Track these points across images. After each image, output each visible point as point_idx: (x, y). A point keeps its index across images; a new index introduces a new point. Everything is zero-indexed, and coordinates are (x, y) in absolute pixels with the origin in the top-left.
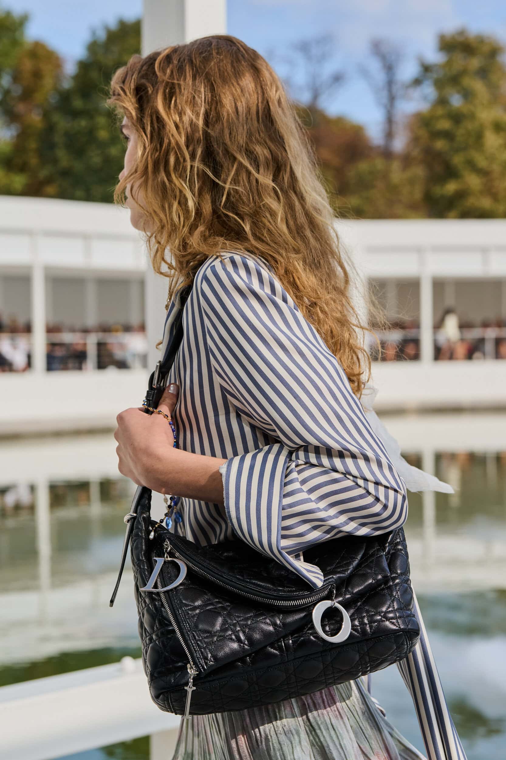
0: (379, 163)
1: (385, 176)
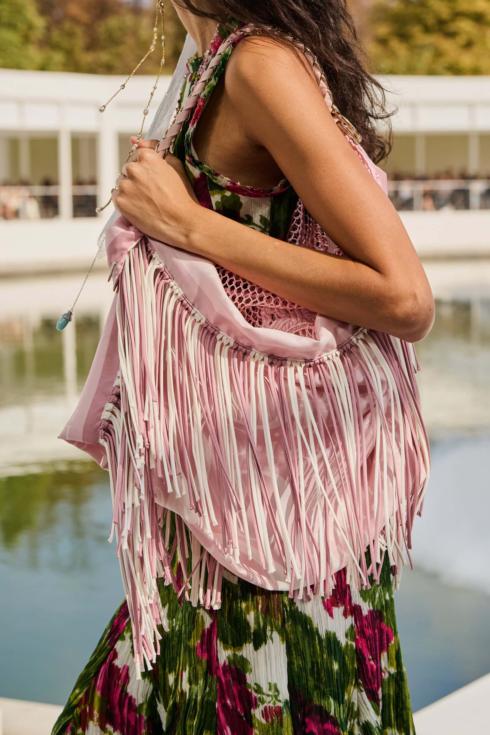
0: (129, 20)
1: (135, 32)
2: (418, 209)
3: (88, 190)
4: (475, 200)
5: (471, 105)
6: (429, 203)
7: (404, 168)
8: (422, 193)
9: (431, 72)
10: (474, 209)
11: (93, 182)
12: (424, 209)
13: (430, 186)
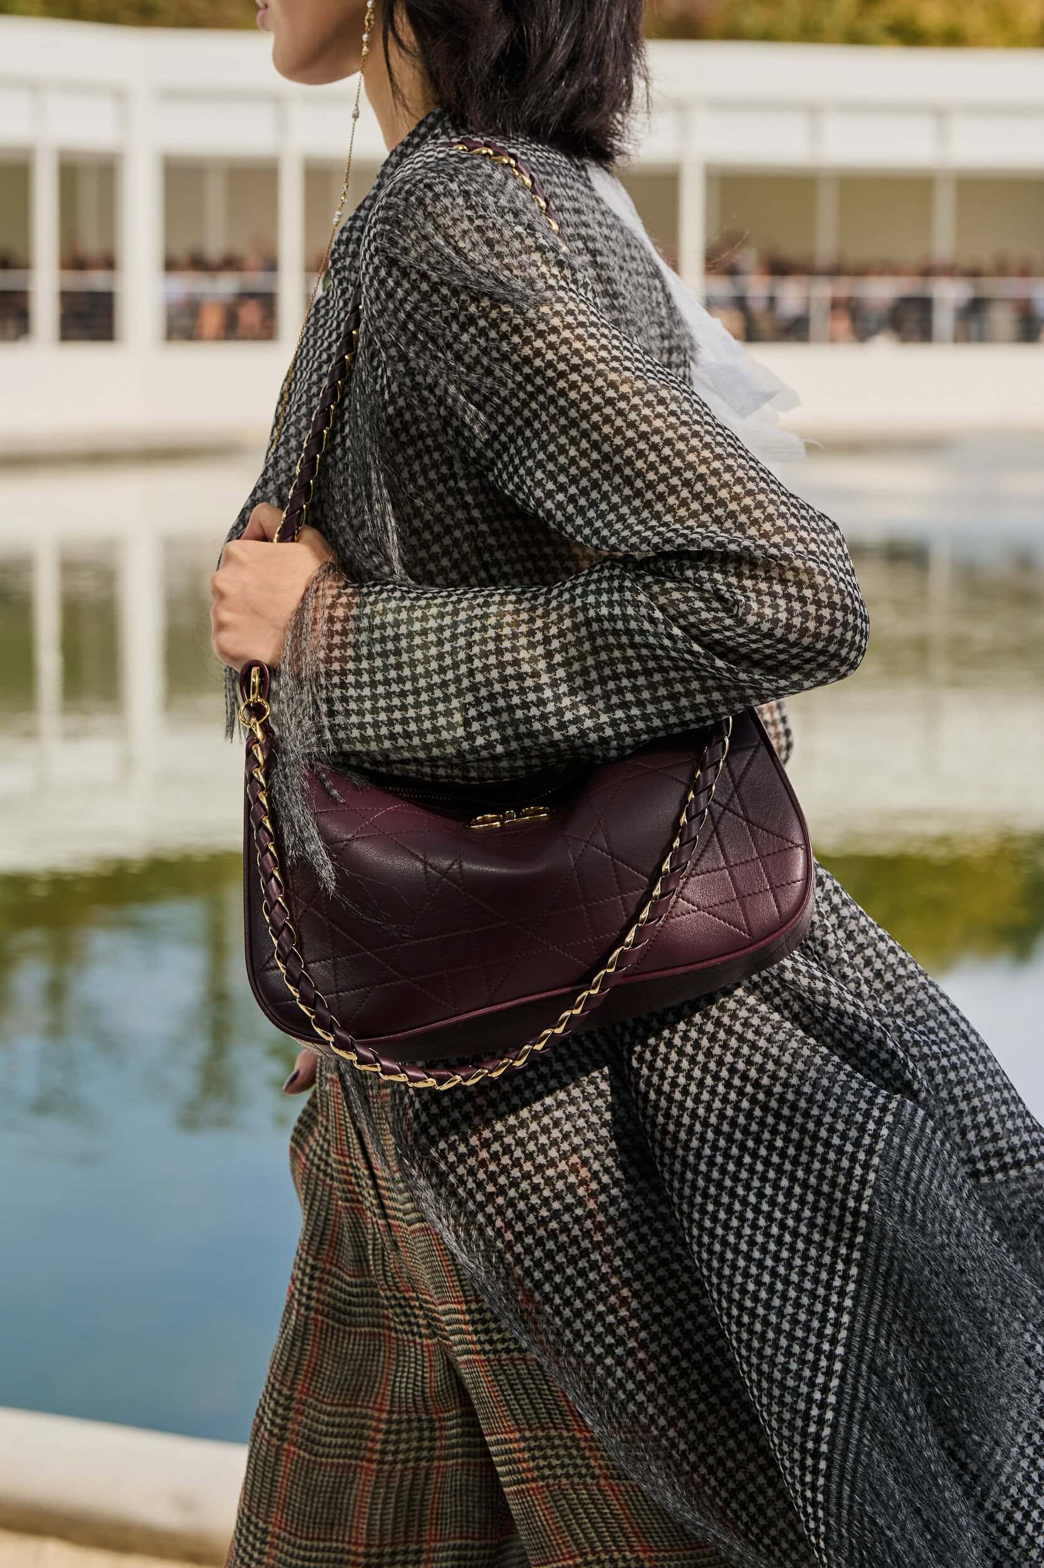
2: (819, 340)
3: (96, 280)
4: (944, 320)
5: (940, 113)
6: (843, 325)
7: (790, 249)
8: (827, 304)
9: (854, 38)
10: (941, 341)
11: (109, 263)
12: (833, 340)
13: (844, 288)
